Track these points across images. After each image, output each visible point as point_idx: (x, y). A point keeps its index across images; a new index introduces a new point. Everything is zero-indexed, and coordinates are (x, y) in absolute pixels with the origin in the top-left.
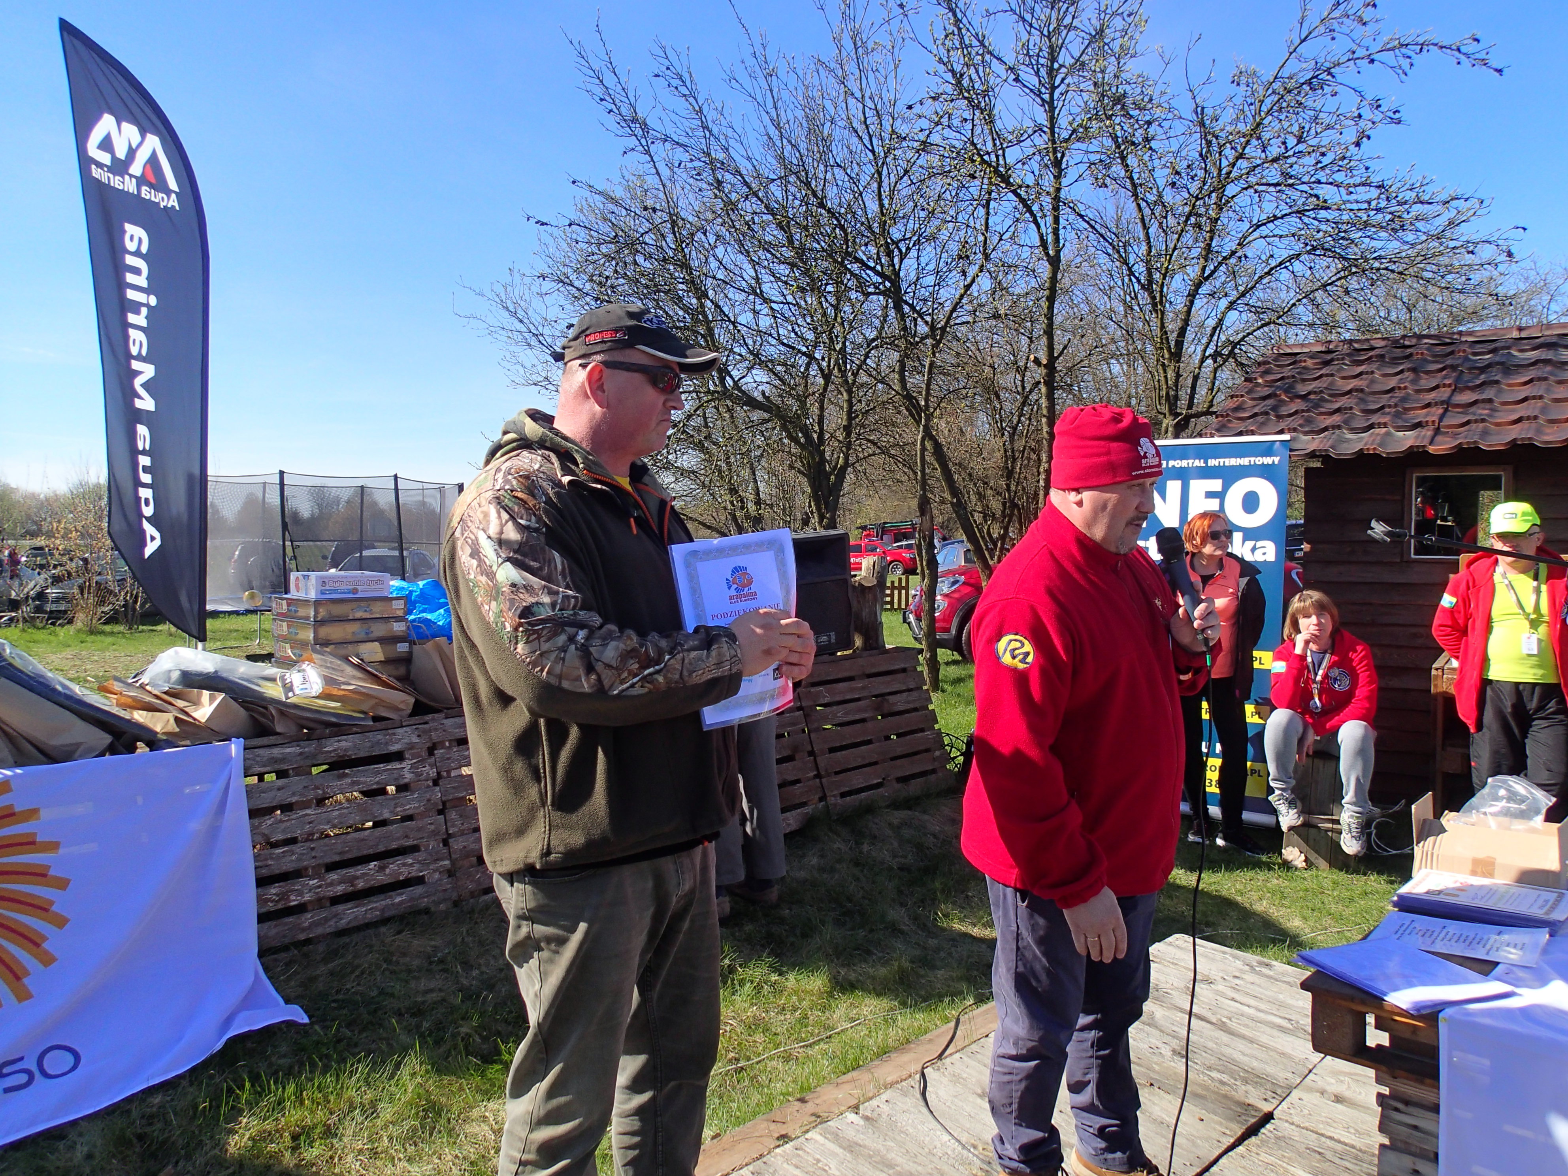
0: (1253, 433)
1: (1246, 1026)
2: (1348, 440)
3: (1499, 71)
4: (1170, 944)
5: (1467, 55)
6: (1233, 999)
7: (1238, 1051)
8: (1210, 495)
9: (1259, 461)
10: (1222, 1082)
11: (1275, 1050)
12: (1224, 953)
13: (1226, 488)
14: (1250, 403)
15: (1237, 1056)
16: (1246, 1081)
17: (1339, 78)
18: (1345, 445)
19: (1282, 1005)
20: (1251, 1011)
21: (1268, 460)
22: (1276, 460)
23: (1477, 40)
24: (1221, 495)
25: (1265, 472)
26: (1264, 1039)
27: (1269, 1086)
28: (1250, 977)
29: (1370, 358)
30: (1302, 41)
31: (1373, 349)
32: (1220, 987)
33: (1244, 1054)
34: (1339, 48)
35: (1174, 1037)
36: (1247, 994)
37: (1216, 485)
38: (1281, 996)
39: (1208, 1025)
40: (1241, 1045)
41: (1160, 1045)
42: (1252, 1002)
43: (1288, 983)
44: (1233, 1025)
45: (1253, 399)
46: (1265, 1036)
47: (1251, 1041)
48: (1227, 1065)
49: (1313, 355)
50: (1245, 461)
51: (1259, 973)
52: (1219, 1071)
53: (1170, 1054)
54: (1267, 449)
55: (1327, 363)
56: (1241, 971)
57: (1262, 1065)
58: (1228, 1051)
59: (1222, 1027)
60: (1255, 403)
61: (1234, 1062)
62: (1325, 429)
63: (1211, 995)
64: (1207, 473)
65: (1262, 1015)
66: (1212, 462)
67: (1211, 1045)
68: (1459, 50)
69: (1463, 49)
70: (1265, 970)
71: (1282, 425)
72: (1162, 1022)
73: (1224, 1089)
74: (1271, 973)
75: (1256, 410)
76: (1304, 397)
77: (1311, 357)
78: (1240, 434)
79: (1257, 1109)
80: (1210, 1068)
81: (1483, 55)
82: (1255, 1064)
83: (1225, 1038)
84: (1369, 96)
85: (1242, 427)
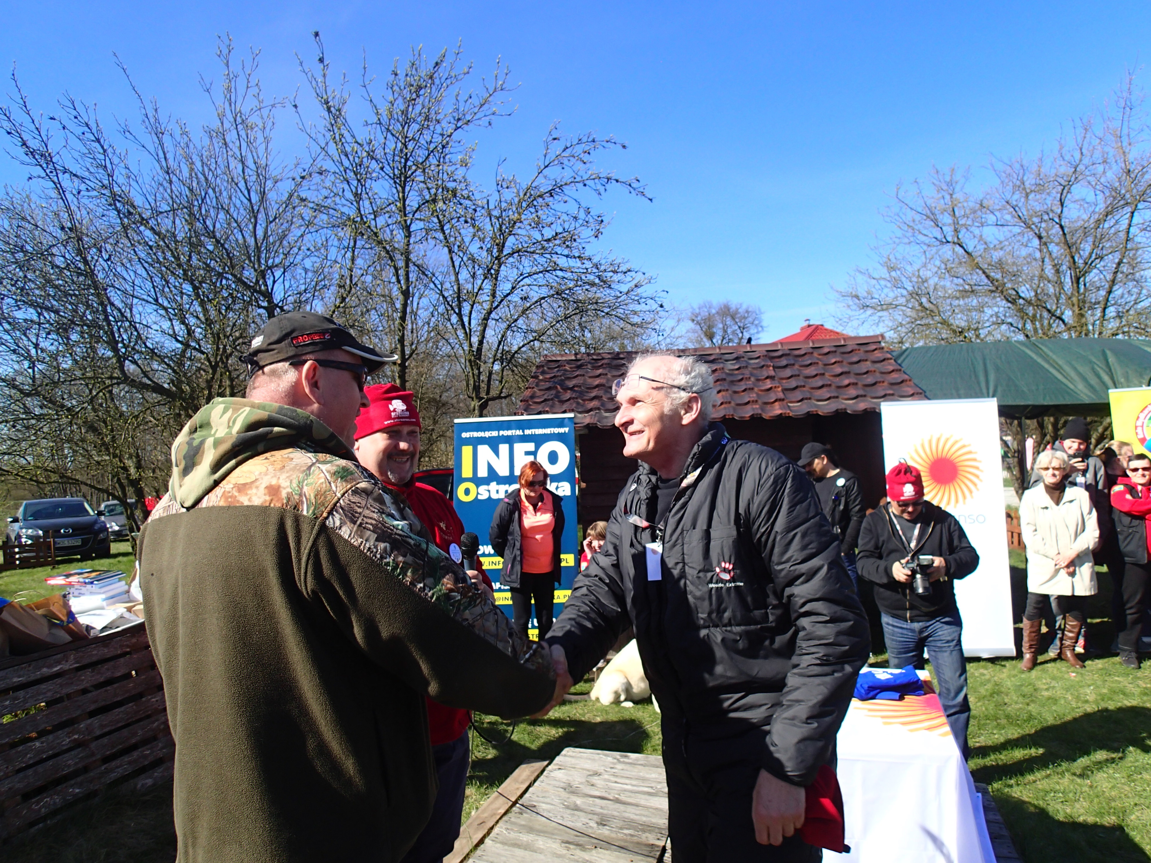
0: (547, 412)
1: (630, 797)
2: (606, 417)
3: (651, 200)
4: (565, 755)
5: (634, 189)
6: (616, 782)
7: (631, 813)
8: (527, 453)
9: (557, 430)
10: (632, 835)
11: (651, 808)
12: (598, 754)
13: (537, 448)
14: (539, 393)
15: (633, 817)
16: (644, 831)
17: (566, 191)
18: (605, 420)
19: (644, 779)
20: (629, 787)
21: (562, 430)
22: (567, 430)
23: (638, 181)
24: (534, 453)
25: (560, 438)
26: (643, 802)
27: (657, 830)
28: (619, 766)
29: (602, 365)
30: (546, 167)
31: (603, 359)
32: (606, 777)
33: (636, 815)
34: (567, 175)
35: (594, 814)
36: (622, 777)
37: (531, 446)
38: (641, 774)
39: (609, 802)
40: (630, 809)
41: (588, 821)
42: (627, 781)
43: (642, 765)
44: (623, 798)
45: (540, 390)
46: (643, 800)
47: (637, 805)
48: (630, 824)
49: (569, 362)
50: (548, 431)
51: (624, 763)
52: (627, 829)
53: (595, 825)
54: (561, 423)
55: (579, 367)
56: (614, 764)
57: (648, 819)
58: (626, 815)
59: (617, 801)
60: (543, 393)
61: (632, 821)
62: (591, 410)
63: (603, 783)
64: (524, 439)
65: (635, 788)
66: (528, 432)
67: (616, 814)
68: (630, 185)
69: (632, 185)
70: (626, 760)
71: (565, 407)
72: (583, 807)
73: (635, 839)
74: (630, 761)
75: (545, 397)
76: (572, 389)
77: (568, 363)
78: (539, 413)
79: (658, 846)
80: (621, 828)
81: (641, 190)
82: (644, 819)
83: (622, 807)
84: (584, 205)
85: (540, 408)
